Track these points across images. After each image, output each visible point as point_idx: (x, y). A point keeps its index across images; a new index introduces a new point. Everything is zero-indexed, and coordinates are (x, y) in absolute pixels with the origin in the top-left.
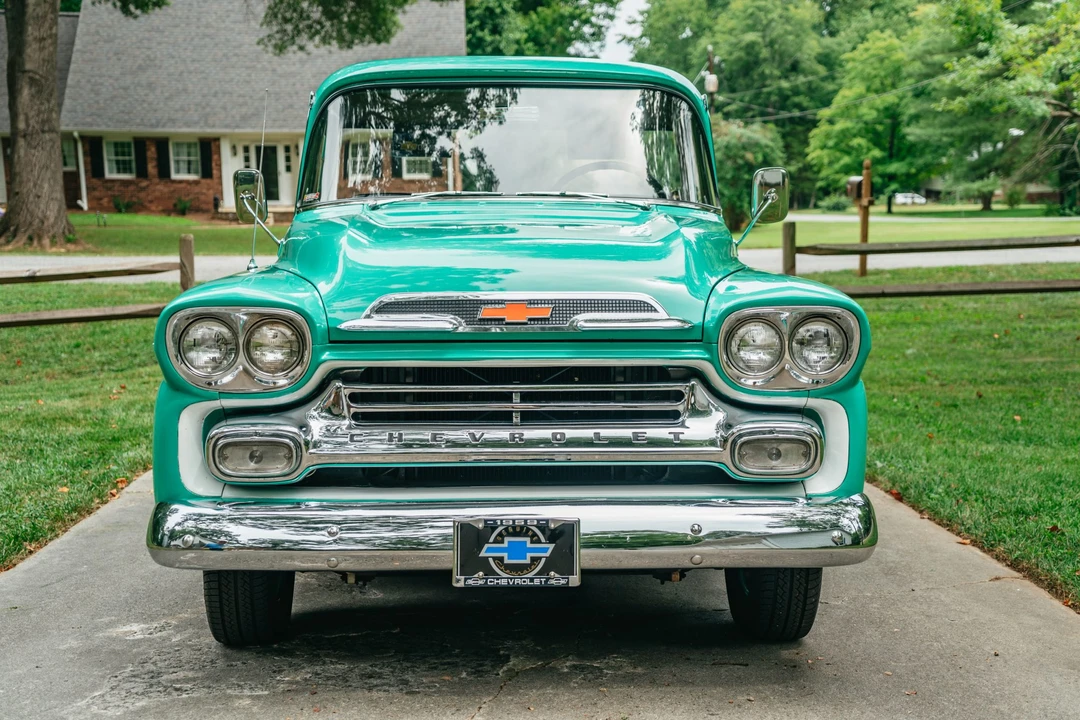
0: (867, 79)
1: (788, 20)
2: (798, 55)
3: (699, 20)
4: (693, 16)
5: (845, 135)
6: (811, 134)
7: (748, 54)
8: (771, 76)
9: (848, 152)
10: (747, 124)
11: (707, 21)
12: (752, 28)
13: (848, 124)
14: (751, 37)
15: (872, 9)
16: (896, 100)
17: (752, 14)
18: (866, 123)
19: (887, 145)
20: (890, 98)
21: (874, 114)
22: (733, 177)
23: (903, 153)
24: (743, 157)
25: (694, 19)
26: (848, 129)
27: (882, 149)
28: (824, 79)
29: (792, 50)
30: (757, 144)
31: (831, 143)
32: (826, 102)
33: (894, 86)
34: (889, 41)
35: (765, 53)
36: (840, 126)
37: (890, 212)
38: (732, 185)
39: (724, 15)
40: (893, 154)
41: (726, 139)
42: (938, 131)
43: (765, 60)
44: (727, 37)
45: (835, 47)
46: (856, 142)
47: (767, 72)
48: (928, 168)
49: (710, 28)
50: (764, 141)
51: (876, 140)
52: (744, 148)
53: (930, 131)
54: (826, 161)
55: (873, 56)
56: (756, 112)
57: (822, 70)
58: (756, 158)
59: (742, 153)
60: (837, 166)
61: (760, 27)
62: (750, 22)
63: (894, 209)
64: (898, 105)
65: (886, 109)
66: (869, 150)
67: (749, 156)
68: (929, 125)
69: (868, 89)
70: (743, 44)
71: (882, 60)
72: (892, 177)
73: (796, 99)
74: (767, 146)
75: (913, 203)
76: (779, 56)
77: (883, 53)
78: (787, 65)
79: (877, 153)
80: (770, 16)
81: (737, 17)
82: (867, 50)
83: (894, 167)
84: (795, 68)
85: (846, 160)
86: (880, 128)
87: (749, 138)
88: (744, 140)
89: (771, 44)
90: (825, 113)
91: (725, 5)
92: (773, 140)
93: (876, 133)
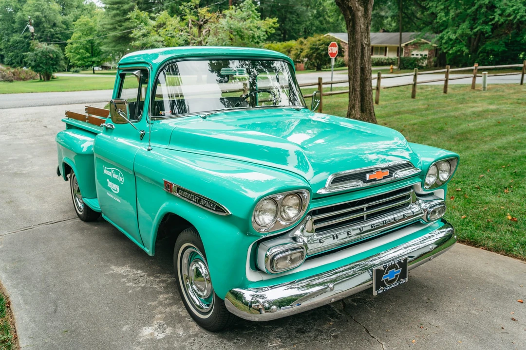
0: (82, 31)
1: (50, 9)
2: (55, 21)
3: (15, 6)
4: (13, 4)
5: (77, 48)
6: (65, 48)
7: (37, 19)
8: (47, 27)
9: (78, 54)
10: (48, 45)
11: (19, 6)
12: (37, 10)
13: (78, 45)
14: (37, 13)
15: (77, 8)
16: (92, 38)
17: (36, 6)
18: (84, 45)
19: (91, 52)
20: (90, 38)
21: (86, 42)
22: (46, 62)
23: (96, 54)
24: (49, 55)
25: (14, 5)
26: (78, 47)
27: (90, 53)
28: (65, 29)
29: (53, 19)
30: (53, 51)
31: (73, 51)
32: (68, 37)
33: (90, 34)
34: (87, 19)
35: (43, 19)
36: (75, 45)
37: (94, 73)
38: (46, 65)
39: (25, 5)
40: (93, 55)
41: (42, 49)
42: (111, 49)
43: (44, 22)
44: (28, 13)
45: (68, 19)
46: (81, 51)
47: (45, 26)
48: (103, 60)
49: (21, 9)
50: (55, 50)
51: (87, 50)
52: (48, 52)
53: (108, 49)
54: (72, 56)
55: (82, 24)
56: (43, 39)
57: (64, 26)
58: (53, 56)
59: (48, 54)
60: (76, 58)
61: (40, 10)
62: (36, 8)
63: (95, 72)
64: (93, 39)
65: (89, 41)
66: (86, 54)
67: (51, 55)
68: (107, 47)
69: (83, 34)
70: (35, 16)
71: (86, 25)
72: (94, 62)
73: (57, 36)
74: (57, 52)
75: (99, 70)
76: (49, 21)
77: (85, 23)
78: (52, 24)
79: (88, 54)
80: (43, 7)
81: (31, 6)
82: (80, 21)
83: (94, 59)
84: (55, 25)
85: (78, 56)
86: (87, 46)
87: (50, 49)
88: (48, 50)
89: (45, 17)
90: (69, 41)
91: (25, 2)
92: (58, 50)
93: (87, 48)
